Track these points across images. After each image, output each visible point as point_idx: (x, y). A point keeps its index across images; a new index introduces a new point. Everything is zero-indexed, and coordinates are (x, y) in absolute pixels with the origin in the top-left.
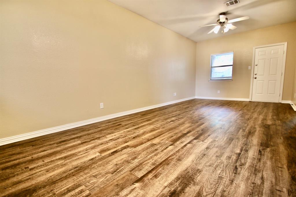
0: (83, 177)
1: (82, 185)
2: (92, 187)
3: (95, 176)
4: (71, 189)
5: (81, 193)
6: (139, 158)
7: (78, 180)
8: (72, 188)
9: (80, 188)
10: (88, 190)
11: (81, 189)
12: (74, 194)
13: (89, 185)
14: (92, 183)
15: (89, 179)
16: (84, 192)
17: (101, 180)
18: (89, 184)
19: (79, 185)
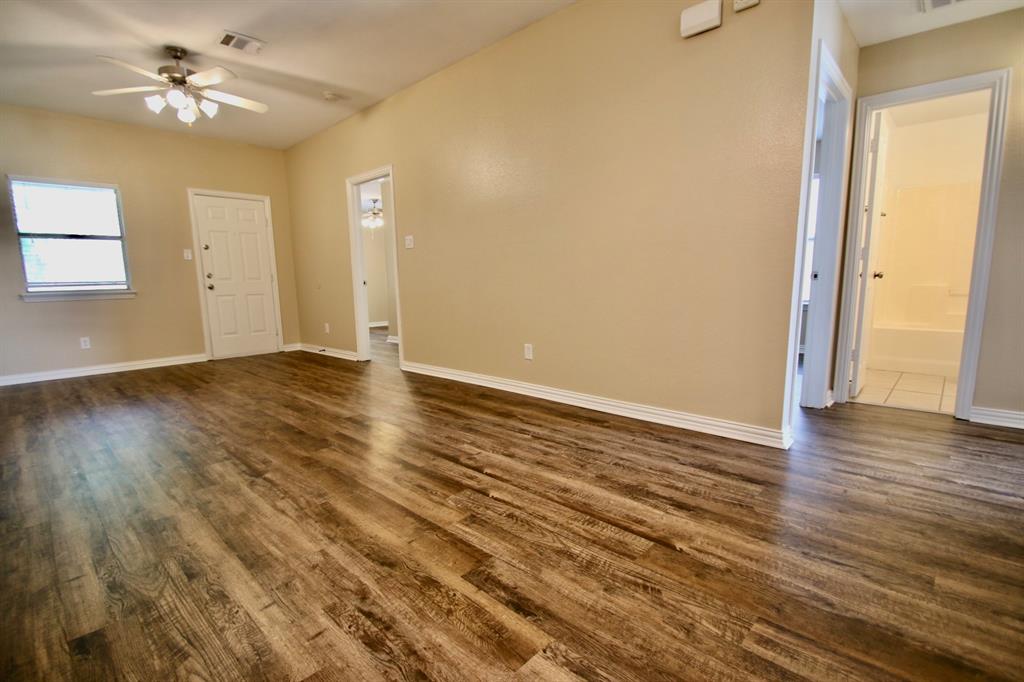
0: (706, 664)
1: (745, 651)
2: (735, 624)
3: (689, 630)
4: (776, 672)
5: (772, 641)
6: (561, 546)
7: (727, 671)
8: (769, 672)
9: (755, 652)
10: (749, 630)
11: (755, 646)
12: (786, 657)
13: (733, 631)
14: (719, 628)
15: (706, 640)
16: (762, 636)
17: (698, 611)
18: (729, 634)
19: (747, 656)
